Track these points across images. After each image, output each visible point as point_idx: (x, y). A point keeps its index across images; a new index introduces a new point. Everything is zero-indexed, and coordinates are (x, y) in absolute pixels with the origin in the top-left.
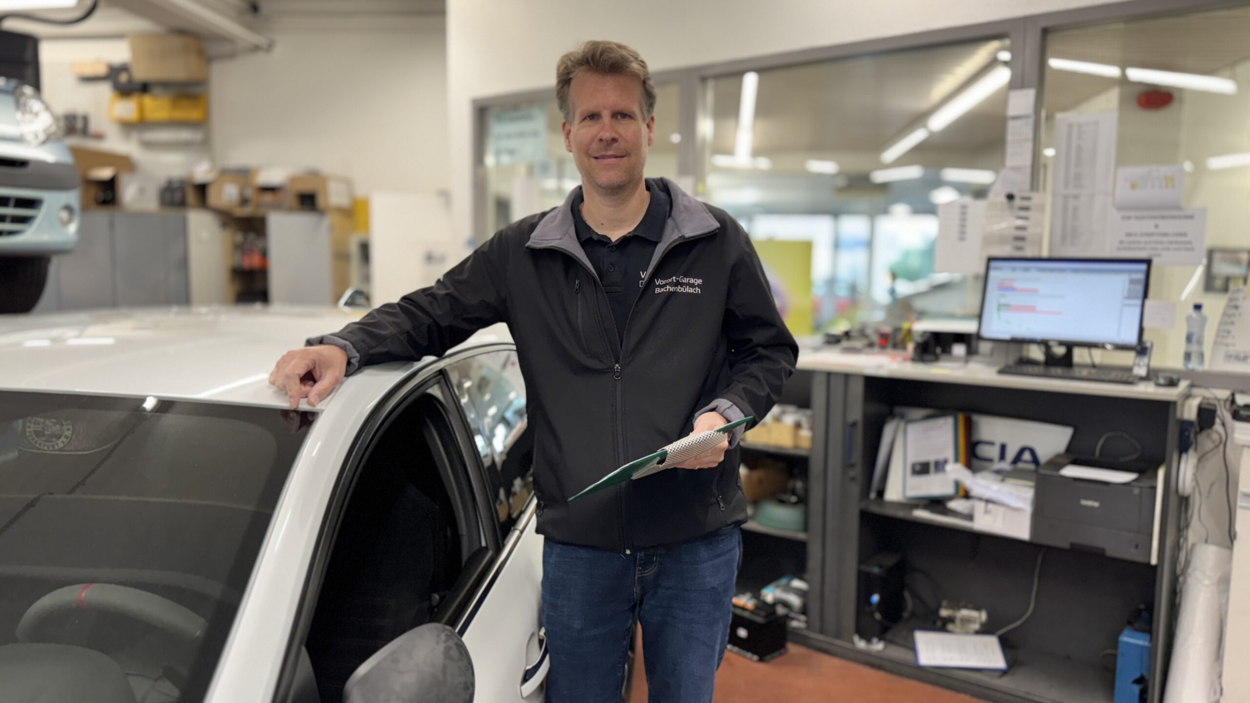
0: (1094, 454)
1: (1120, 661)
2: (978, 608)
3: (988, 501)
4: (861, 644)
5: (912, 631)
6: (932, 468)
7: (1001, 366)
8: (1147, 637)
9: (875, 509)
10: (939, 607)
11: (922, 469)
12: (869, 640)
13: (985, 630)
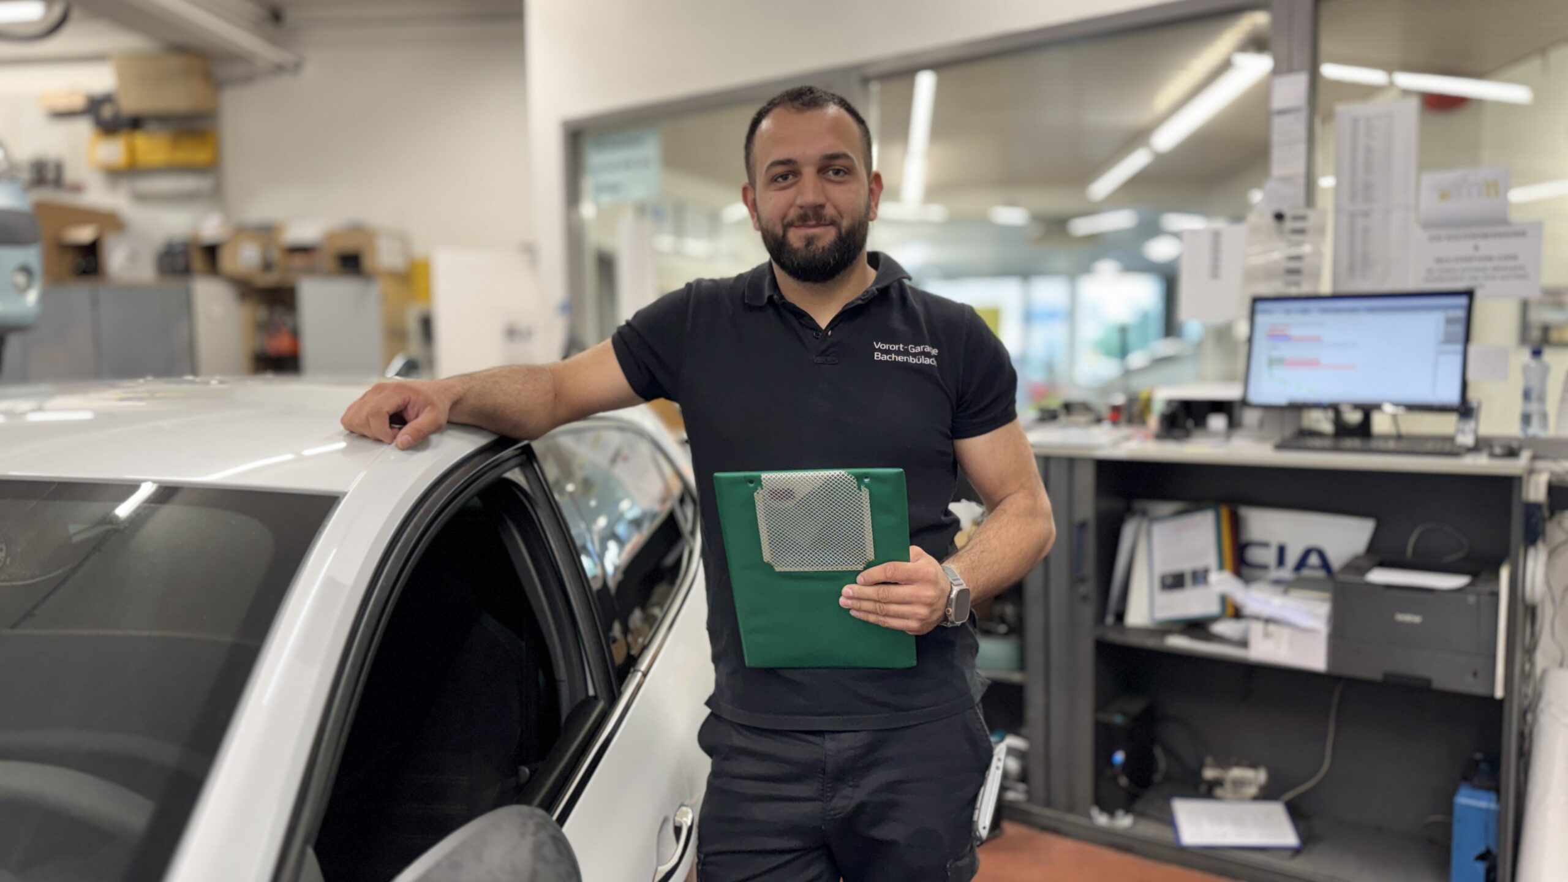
0: (1404, 552)
1: (1457, 829)
2: (1254, 766)
3: (1268, 621)
4: (1102, 820)
5: (1168, 799)
6: (1188, 580)
7: (1277, 439)
8: (1493, 796)
9: (1114, 637)
10: (1201, 766)
11: (1175, 582)
12: (1111, 813)
13: (1266, 794)
